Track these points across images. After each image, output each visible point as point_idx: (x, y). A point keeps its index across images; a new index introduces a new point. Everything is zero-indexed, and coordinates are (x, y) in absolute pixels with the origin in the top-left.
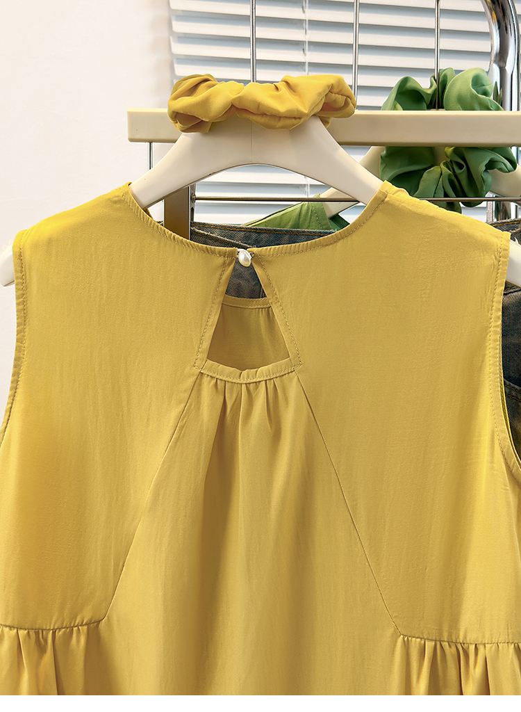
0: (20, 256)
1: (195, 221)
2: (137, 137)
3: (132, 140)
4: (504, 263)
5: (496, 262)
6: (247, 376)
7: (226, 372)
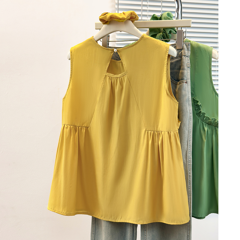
0: (72, 52)
1: (109, 46)
2: (97, 28)
3: (96, 29)
4: (168, 50)
5: (166, 50)
6: (115, 76)
7: (111, 75)
